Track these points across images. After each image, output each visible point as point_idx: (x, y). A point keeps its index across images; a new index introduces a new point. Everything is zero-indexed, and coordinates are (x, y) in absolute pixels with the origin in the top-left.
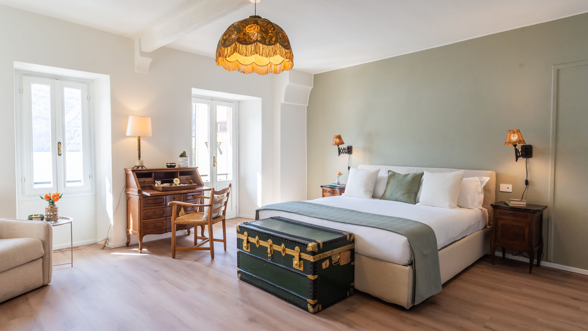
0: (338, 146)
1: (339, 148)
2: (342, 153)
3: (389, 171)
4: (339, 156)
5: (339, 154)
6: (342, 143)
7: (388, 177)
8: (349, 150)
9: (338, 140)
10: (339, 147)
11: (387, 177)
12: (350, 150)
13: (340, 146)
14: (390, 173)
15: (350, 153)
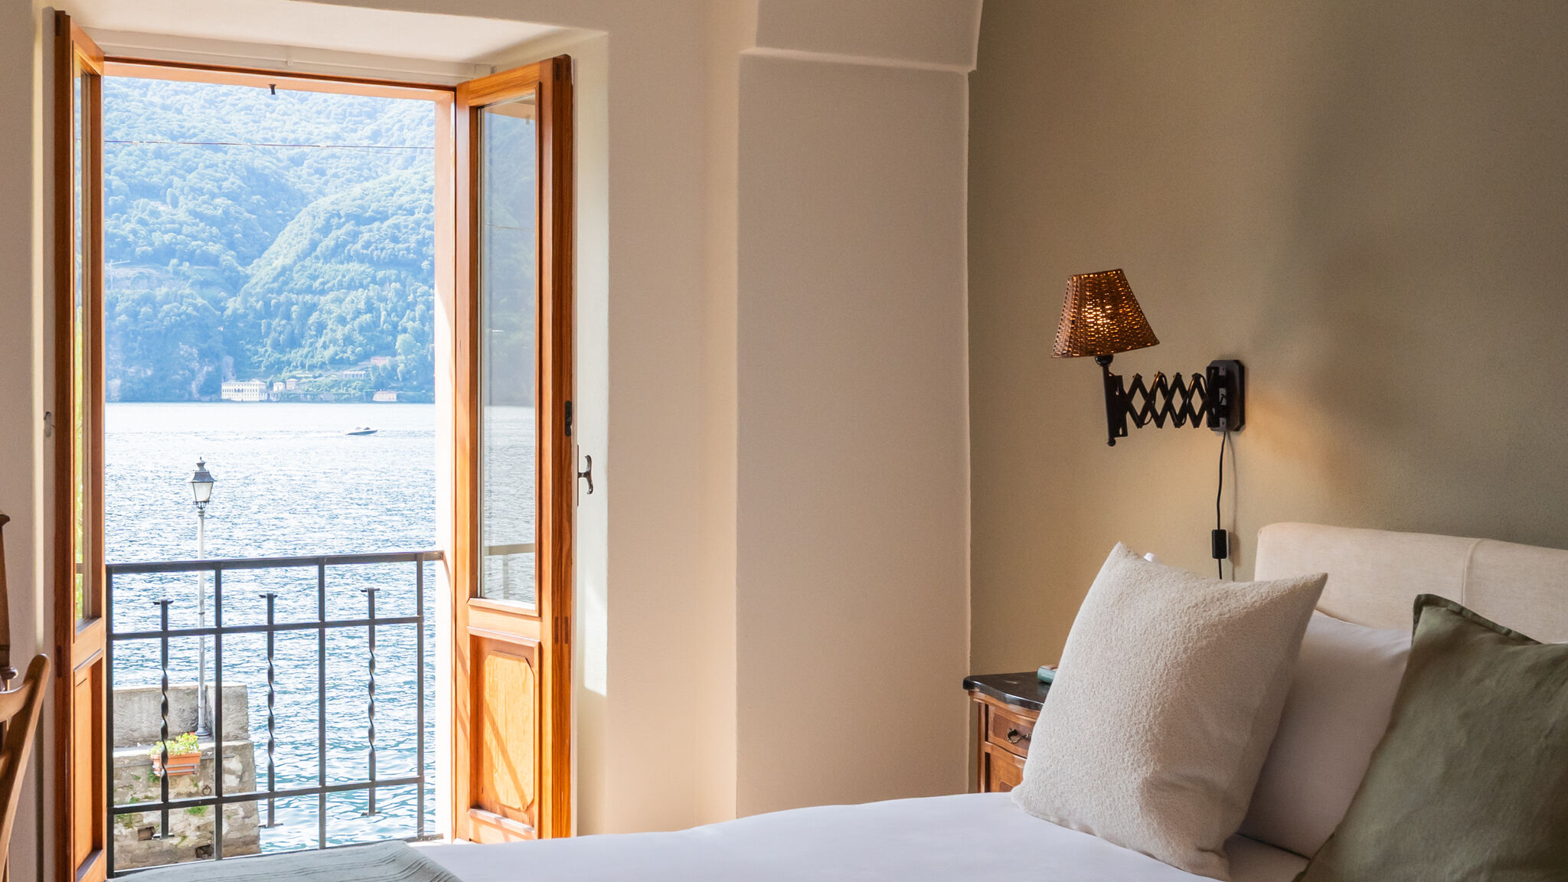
0: (1105, 361)
1: (1112, 383)
2: (1140, 422)
3: (1425, 602)
4: (1112, 443)
5: (1116, 428)
6: (1142, 337)
7: (1404, 666)
8: (1222, 391)
9: (1097, 317)
10: (1114, 369)
11: (1398, 658)
12: (1229, 396)
13: (1128, 364)
14: (1431, 620)
15: (1227, 416)
